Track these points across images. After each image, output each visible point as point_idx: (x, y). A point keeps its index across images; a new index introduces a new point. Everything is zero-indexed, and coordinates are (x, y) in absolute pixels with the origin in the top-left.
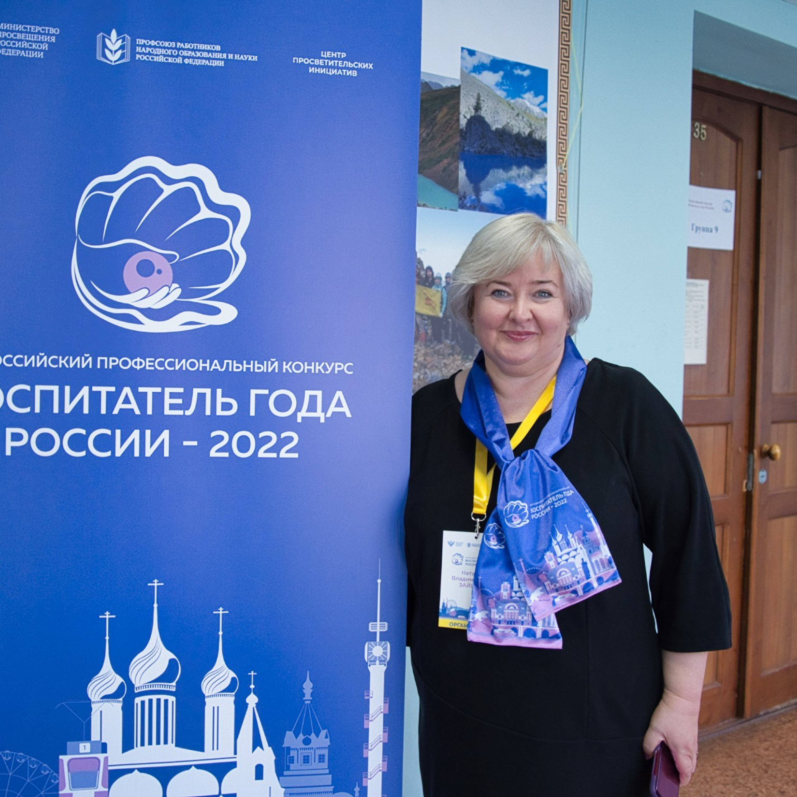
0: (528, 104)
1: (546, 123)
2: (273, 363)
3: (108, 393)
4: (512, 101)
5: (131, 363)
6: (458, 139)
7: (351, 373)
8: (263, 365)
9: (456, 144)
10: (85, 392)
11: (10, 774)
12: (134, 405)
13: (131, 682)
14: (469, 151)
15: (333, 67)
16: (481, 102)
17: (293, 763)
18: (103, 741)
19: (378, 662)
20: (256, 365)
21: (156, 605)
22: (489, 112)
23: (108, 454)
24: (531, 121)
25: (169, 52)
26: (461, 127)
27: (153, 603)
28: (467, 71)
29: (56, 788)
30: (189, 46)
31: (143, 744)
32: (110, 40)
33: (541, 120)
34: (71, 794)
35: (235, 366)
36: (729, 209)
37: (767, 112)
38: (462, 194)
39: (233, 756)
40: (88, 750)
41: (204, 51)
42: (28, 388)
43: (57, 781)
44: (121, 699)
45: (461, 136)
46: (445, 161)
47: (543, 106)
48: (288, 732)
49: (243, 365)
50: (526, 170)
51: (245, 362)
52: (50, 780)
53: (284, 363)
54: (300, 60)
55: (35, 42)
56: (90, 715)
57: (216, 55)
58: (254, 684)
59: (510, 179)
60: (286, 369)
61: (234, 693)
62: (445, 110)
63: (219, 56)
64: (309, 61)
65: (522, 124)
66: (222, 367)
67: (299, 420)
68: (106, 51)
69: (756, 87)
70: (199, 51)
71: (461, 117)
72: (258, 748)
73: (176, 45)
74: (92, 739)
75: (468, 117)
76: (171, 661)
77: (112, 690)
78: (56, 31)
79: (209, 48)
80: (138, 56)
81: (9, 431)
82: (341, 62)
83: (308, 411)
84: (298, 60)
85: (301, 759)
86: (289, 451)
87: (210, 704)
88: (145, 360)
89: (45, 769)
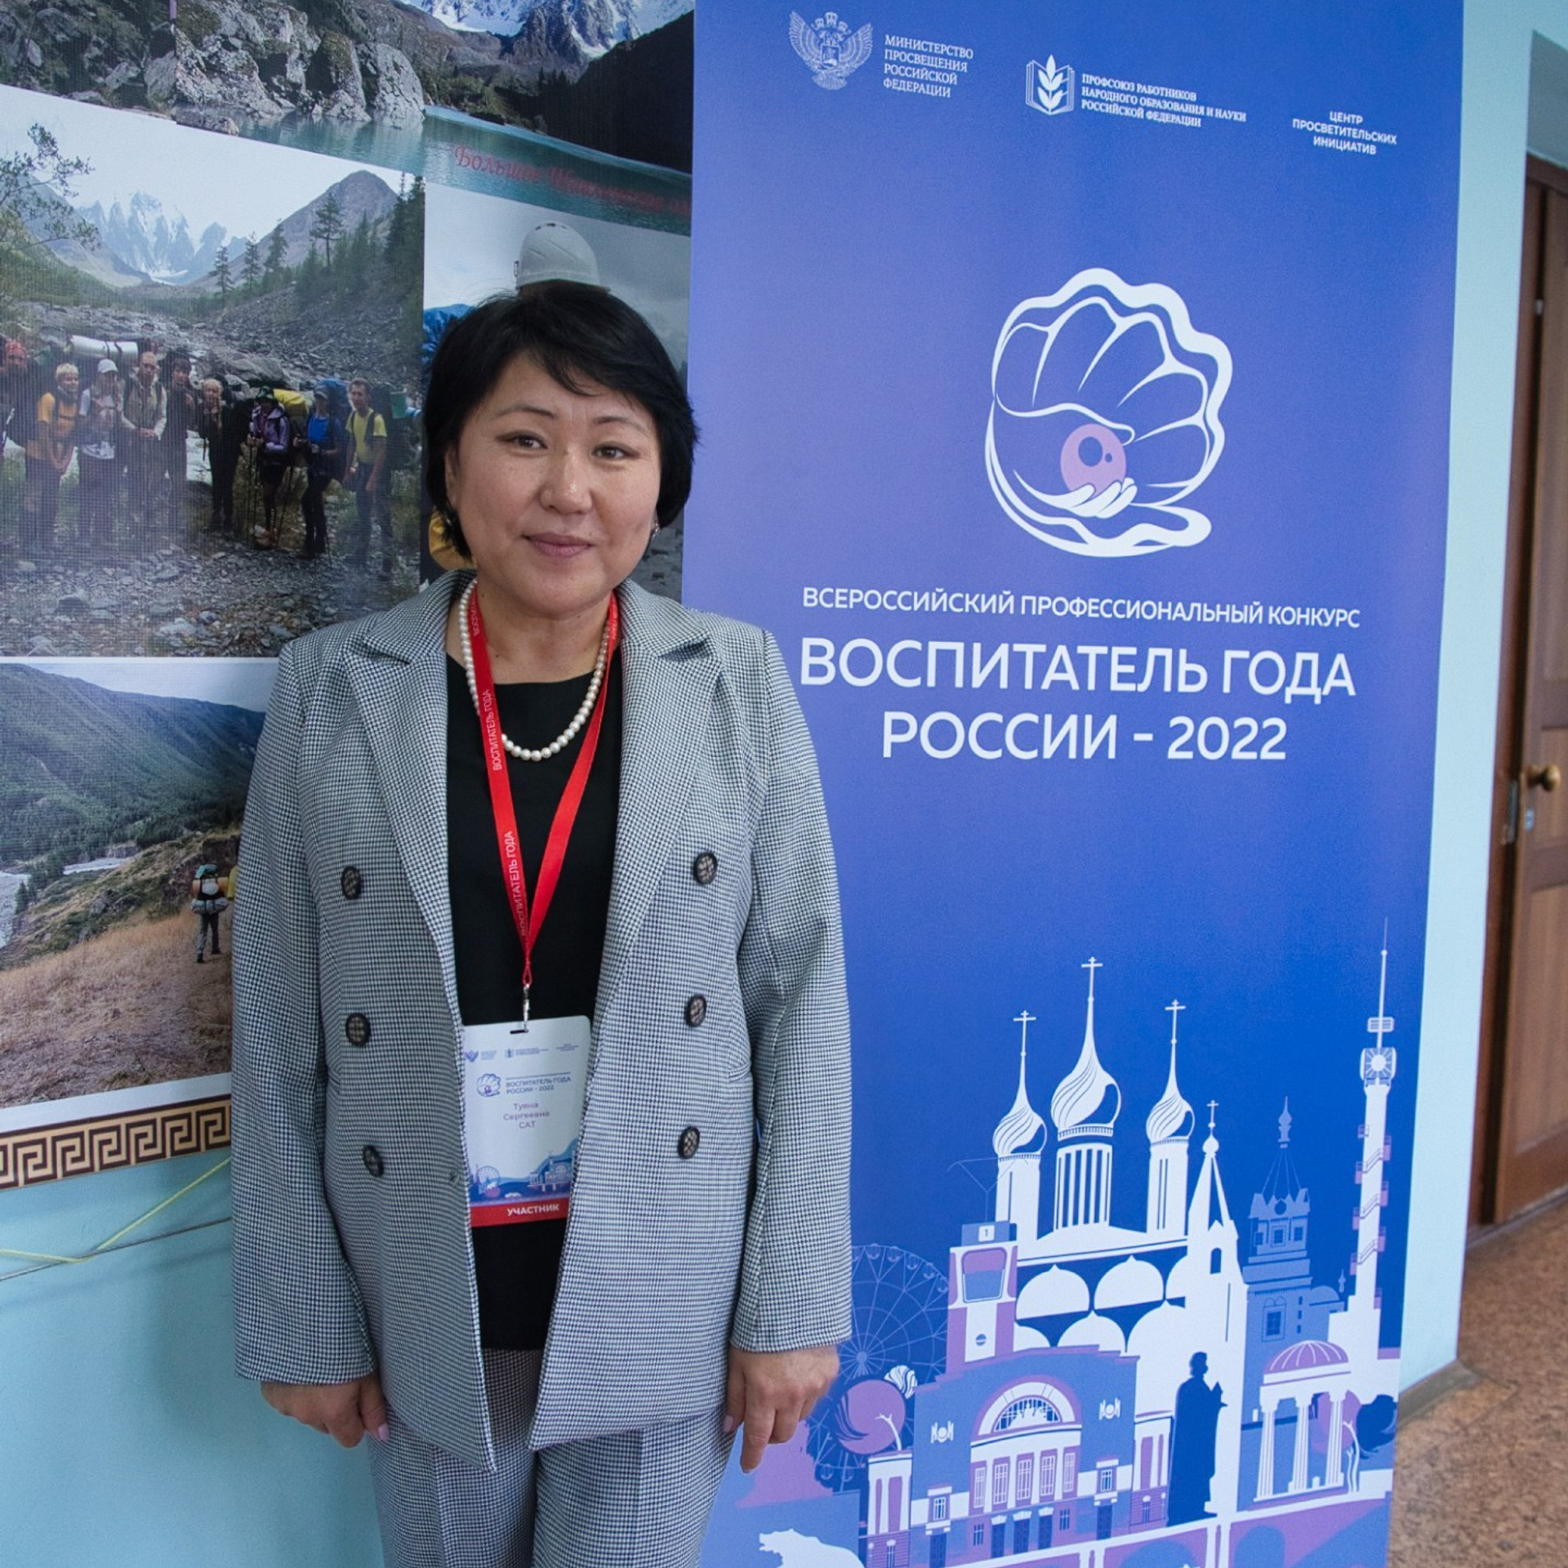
2: (1256, 608)
5: (1068, 607)
7: (1356, 626)
8: (1242, 610)
10: (1002, 652)
11: (878, 1281)
12: (1070, 676)
13: (1054, 1124)
15: (1347, 138)
17: (1261, 1243)
18: (1012, 1221)
19: (1377, 1080)
20: (1235, 612)
21: (1091, 999)
23: (1033, 754)
25: (1126, 99)
27: (1087, 996)
29: (945, 1300)
30: (1153, 91)
31: (1065, 1224)
32: (1045, 73)
34: (965, 1310)
35: (1208, 614)
39: (1183, 1236)
40: (991, 1237)
41: (1174, 100)
42: (917, 645)
43: (946, 1290)
44: (1039, 1153)
48: (1256, 1196)
49: (1215, 610)
51: (1218, 607)
53: (1271, 609)
54: (1303, 124)
55: (940, 70)
56: (995, 1180)
57: (1190, 109)
58: (1214, 1121)
60: (1273, 618)
61: (1187, 1138)
63: (1193, 109)
64: (1314, 126)
66: (1187, 615)
67: (1288, 700)
68: (1040, 91)
70: (1168, 99)
72: (1216, 1223)
73: (1136, 87)
74: (998, 1219)
76: (1109, 1089)
77: (1028, 1137)
78: (969, 54)
79: (1180, 96)
80: (1084, 103)
81: (889, 717)
82: (1355, 130)
83: (1301, 685)
84: (1299, 124)
85: (1271, 1236)
86: (1272, 750)
87: (1157, 1154)
88: (1087, 601)
89: (929, 1270)
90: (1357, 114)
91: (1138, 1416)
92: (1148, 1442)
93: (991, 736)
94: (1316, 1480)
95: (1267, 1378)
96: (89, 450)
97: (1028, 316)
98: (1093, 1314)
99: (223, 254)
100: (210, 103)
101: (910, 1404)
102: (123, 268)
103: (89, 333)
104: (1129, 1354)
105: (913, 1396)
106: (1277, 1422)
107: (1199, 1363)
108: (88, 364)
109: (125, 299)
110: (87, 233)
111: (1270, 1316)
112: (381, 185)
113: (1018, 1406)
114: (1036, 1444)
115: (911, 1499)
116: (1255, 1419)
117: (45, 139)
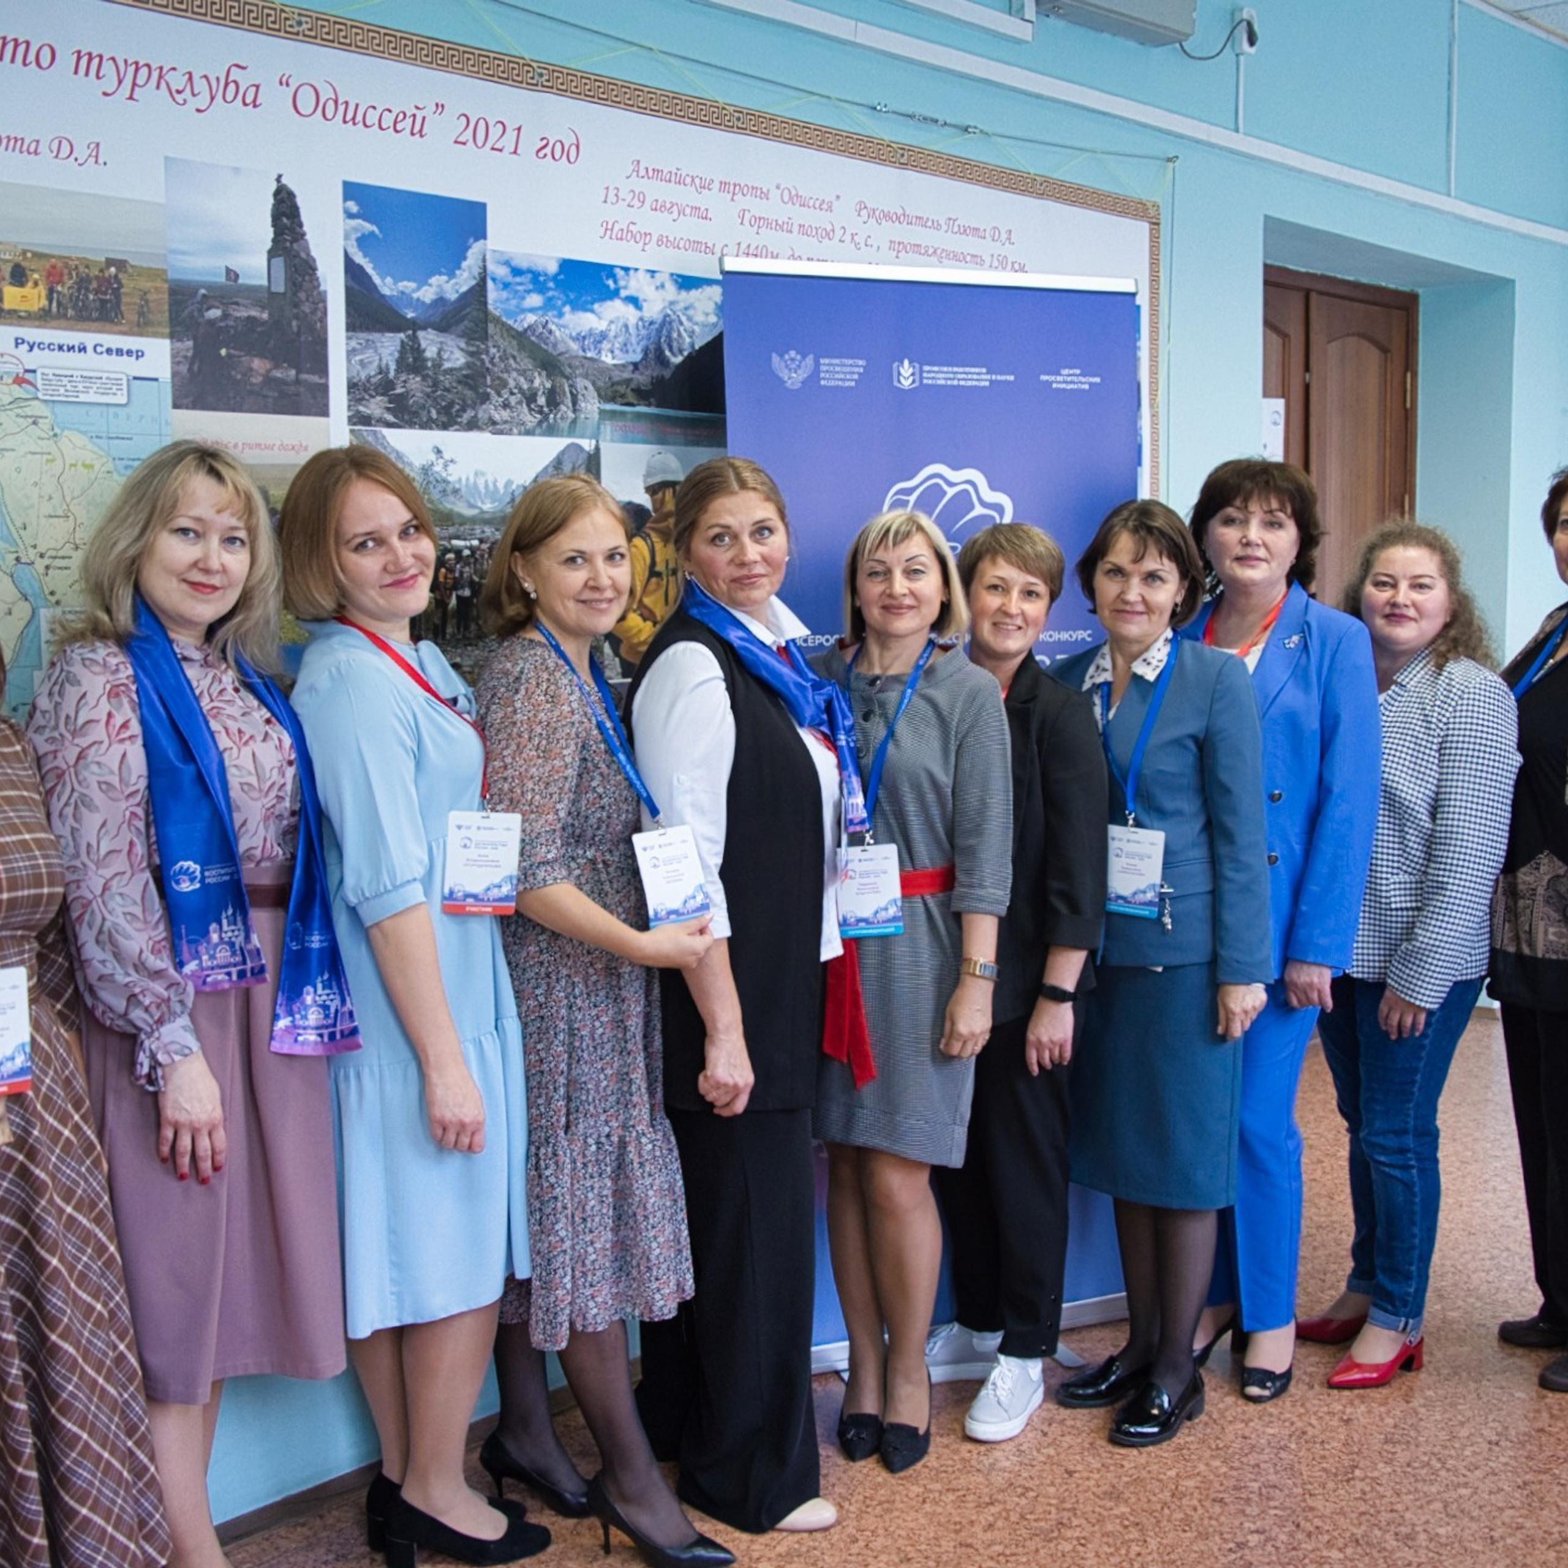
7: (1090, 639)
15: (1072, 382)
25: (948, 376)
30: (963, 370)
36: (1279, 420)
37: (1314, 296)
41: (974, 373)
54: (1046, 378)
55: (850, 373)
63: (985, 377)
64: (1053, 378)
69: (1303, 270)
70: (971, 373)
73: (953, 369)
78: (864, 363)
79: (977, 371)
80: (925, 381)
82: (1076, 377)
84: (1044, 378)
90: (1077, 369)
96: (460, 592)
97: (901, 492)
99: (513, 493)
100: (506, 422)
102: (472, 506)
103: (458, 538)
108: (458, 552)
109: (473, 520)
110: (456, 491)
112: (580, 448)
117: (439, 452)
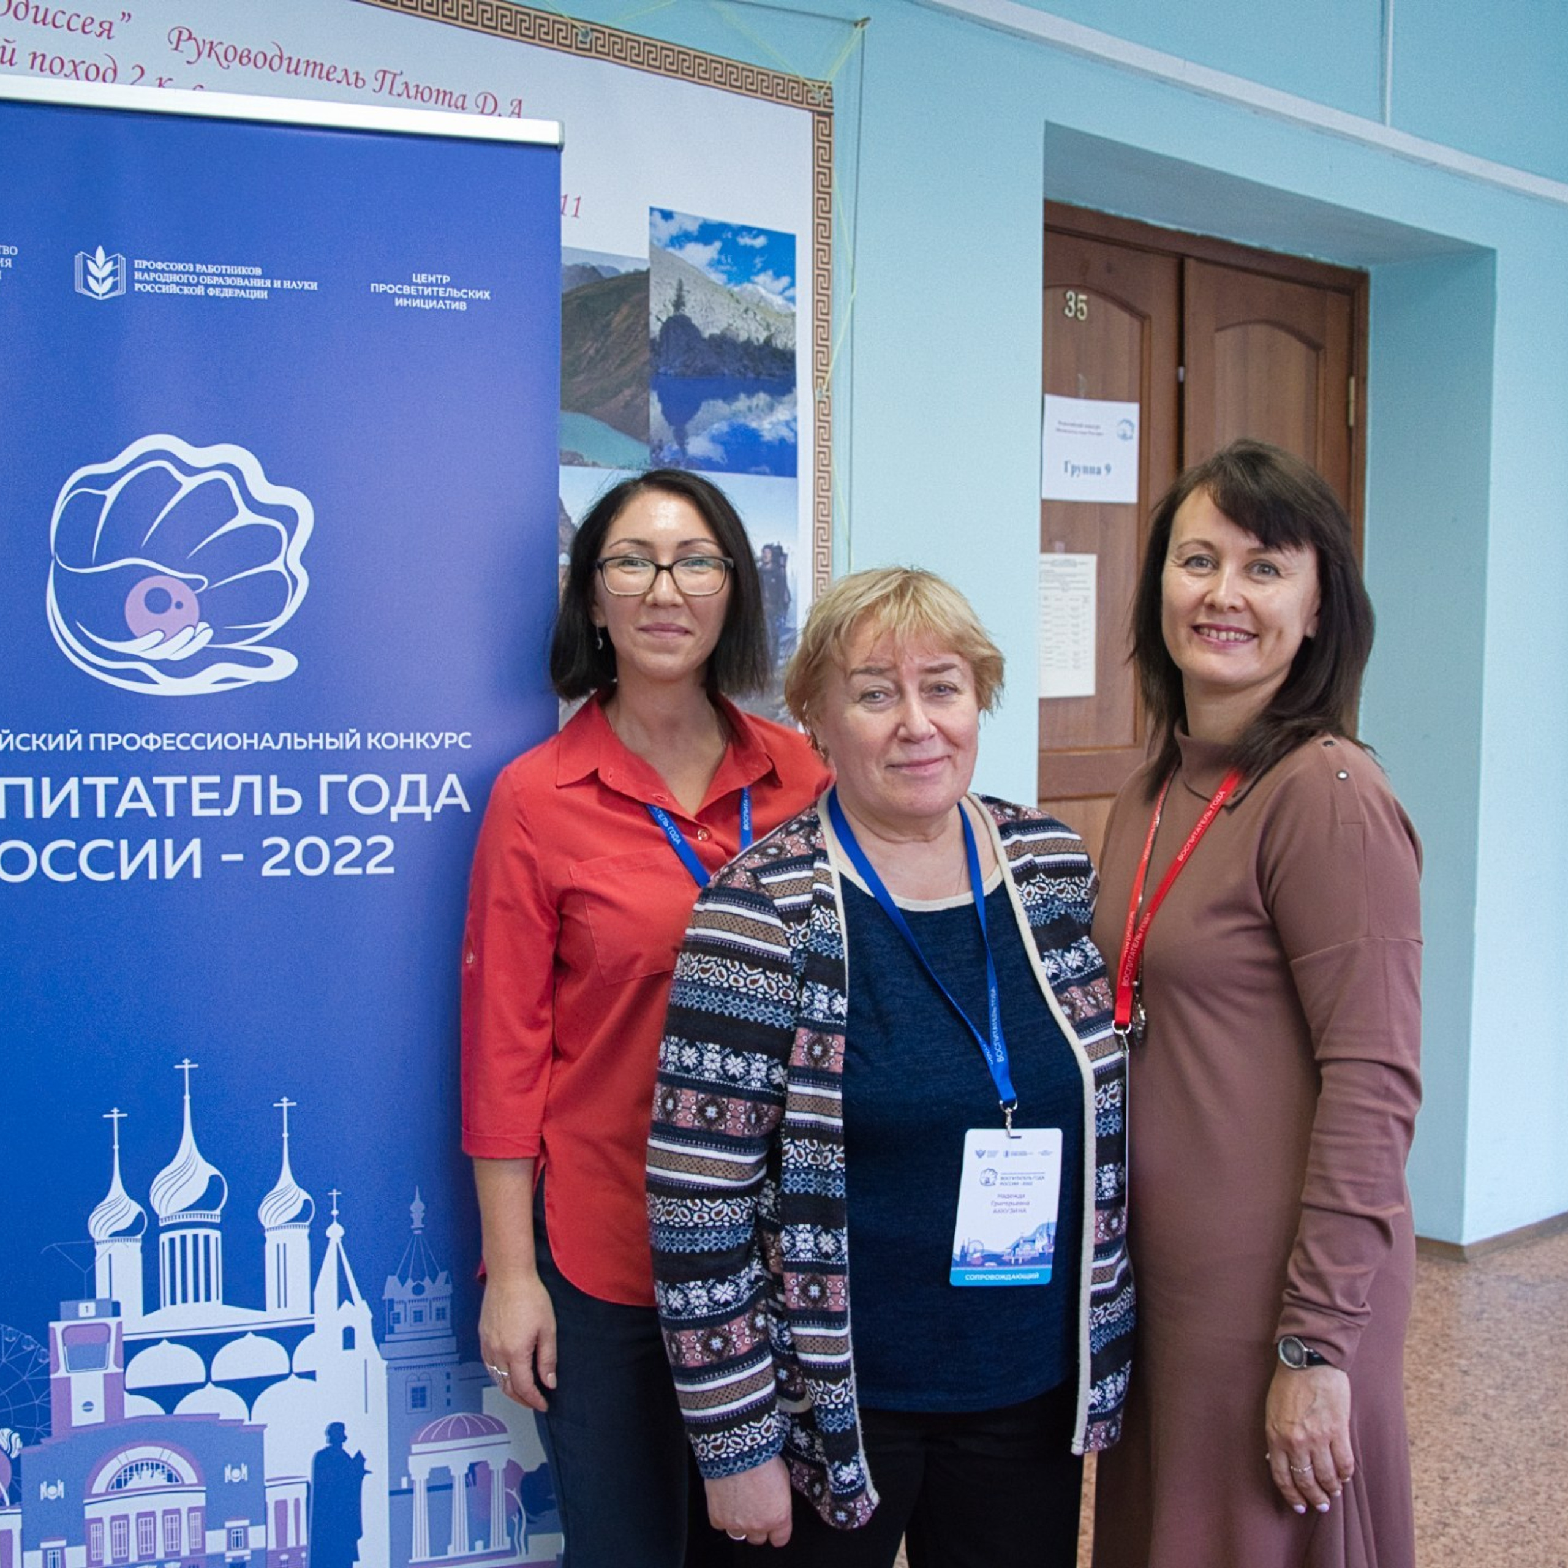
0: (763, 292)
1: (794, 323)
2: (352, 736)
3: (107, 787)
4: (736, 289)
5: (140, 742)
6: (647, 355)
7: (469, 747)
8: (338, 738)
9: (645, 363)
10: (72, 785)
12: (146, 804)
13: (153, 1211)
14: (665, 374)
15: (432, 298)
16: (684, 293)
17: (399, 1322)
18: (114, 1299)
20: (328, 740)
21: (187, 1097)
22: (697, 309)
23: (110, 876)
24: (768, 319)
25: (184, 279)
26: (652, 336)
27: (183, 1093)
28: (660, 245)
29: (46, 1370)
30: (214, 270)
31: (173, 1302)
32: (95, 262)
33: (786, 316)
34: (69, 1379)
35: (297, 742)
36: (1129, 433)
37: (1192, 268)
38: (656, 443)
39: (309, 1315)
40: (92, 1312)
41: (237, 276)
43: (47, 1360)
44: (139, 1237)
45: (653, 350)
46: (627, 392)
47: (788, 293)
48: (390, 1278)
49: (307, 739)
50: (762, 398)
51: (310, 735)
52: (36, 1359)
53: (370, 735)
54: (382, 288)
56: (93, 1261)
57: (254, 283)
58: (338, 1208)
59: (734, 415)
60: (373, 744)
61: (307, 1223)
62: (625, 310)
63: (260, 283)
64: (395, 289)
65: (753, 326)
66: (276, 744)
67: (394, 818)
68: (90, 280)
69: (1172, 227)
70: (230, 276)
71: (652, 319)
72: (346, 1303)
73: (195, 268)
74: (99, 1296)
75: (664, 319)
76: (213, 1179)
77: (126, 1223)
78: (13, 251)
79: (244, 272)
80: (137, 286)
82: (441, 290)
83: (407, 804)
84: (378, 288)
85: (410, 1316)
86: (379, 865)
87: (272, 1240)
88: (161, 737)
89: (29, 1344)
90: (443, 274)
91: (268, 1481)
92: (281, 1505)
93: (64, 861)
94: (479, 1544)
95: (415, 1448)
98: (210, 1385)
101: (16, 1464)
104: (255, 1421)
105: (18, 1458)
106: (430, 1489)
107: (336, 1432)
111: (414, 1390)
113: (134, 1468)
114: (158, 1504)
115: (23, 1550)
116: (404, 1485)
